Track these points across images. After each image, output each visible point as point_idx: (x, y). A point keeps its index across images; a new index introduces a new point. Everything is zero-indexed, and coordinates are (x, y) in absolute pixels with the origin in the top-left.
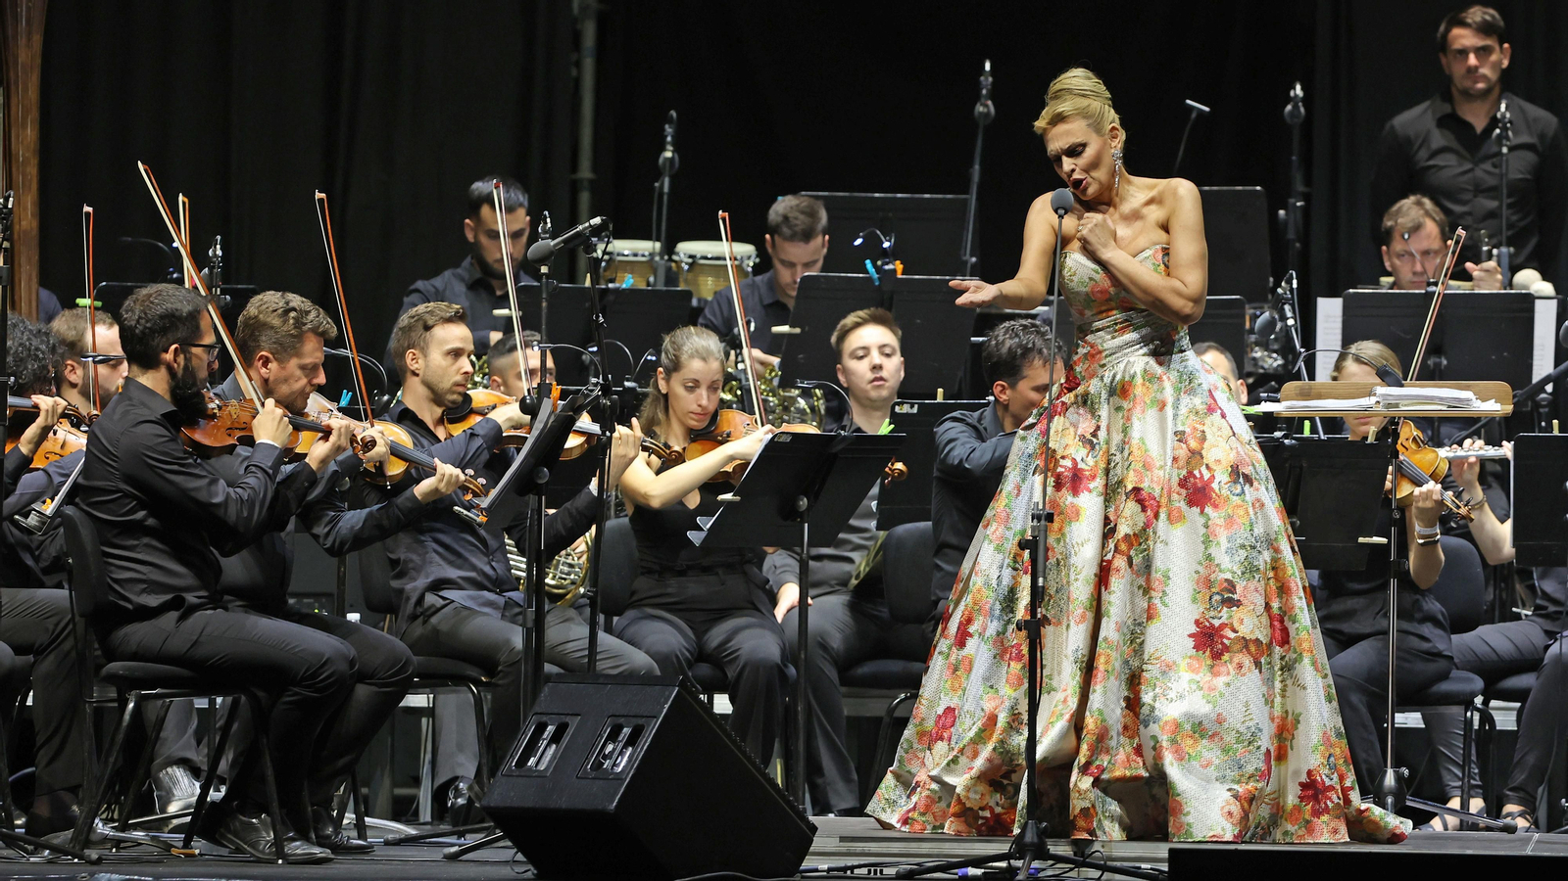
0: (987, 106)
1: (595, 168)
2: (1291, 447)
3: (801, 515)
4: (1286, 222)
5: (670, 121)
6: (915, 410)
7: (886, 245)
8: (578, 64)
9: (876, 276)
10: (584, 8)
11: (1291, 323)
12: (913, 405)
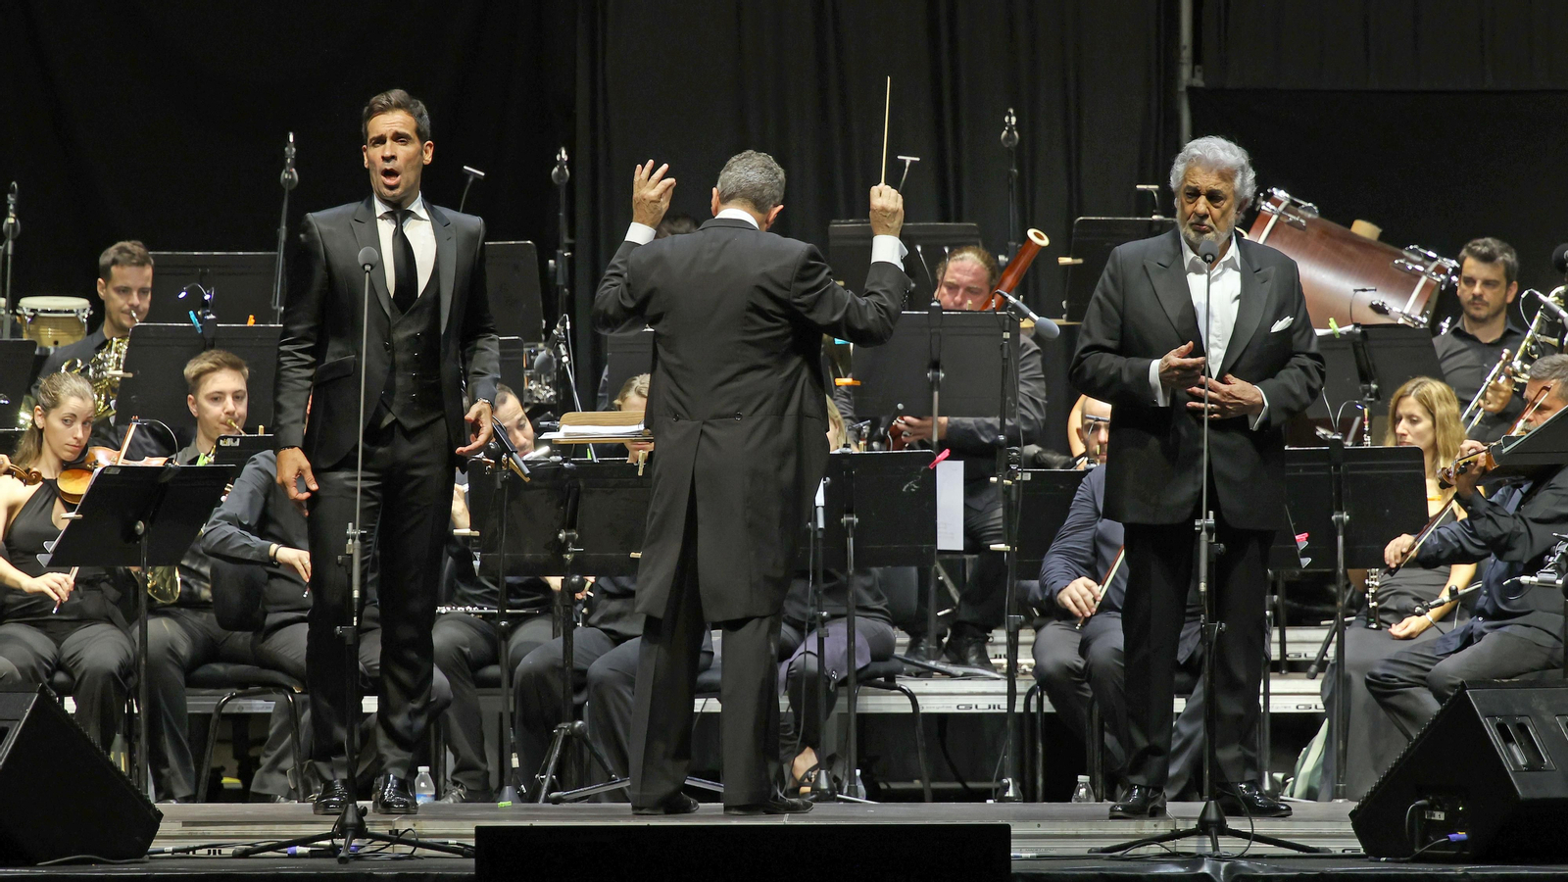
0: (291, 173)
2: (569, 470)
3: (139, 538)
4: (555, 271)
5: (12, 191)
7: (207, 297)
9: (199, 325)
11: (565, 359)
12: (235, 439)
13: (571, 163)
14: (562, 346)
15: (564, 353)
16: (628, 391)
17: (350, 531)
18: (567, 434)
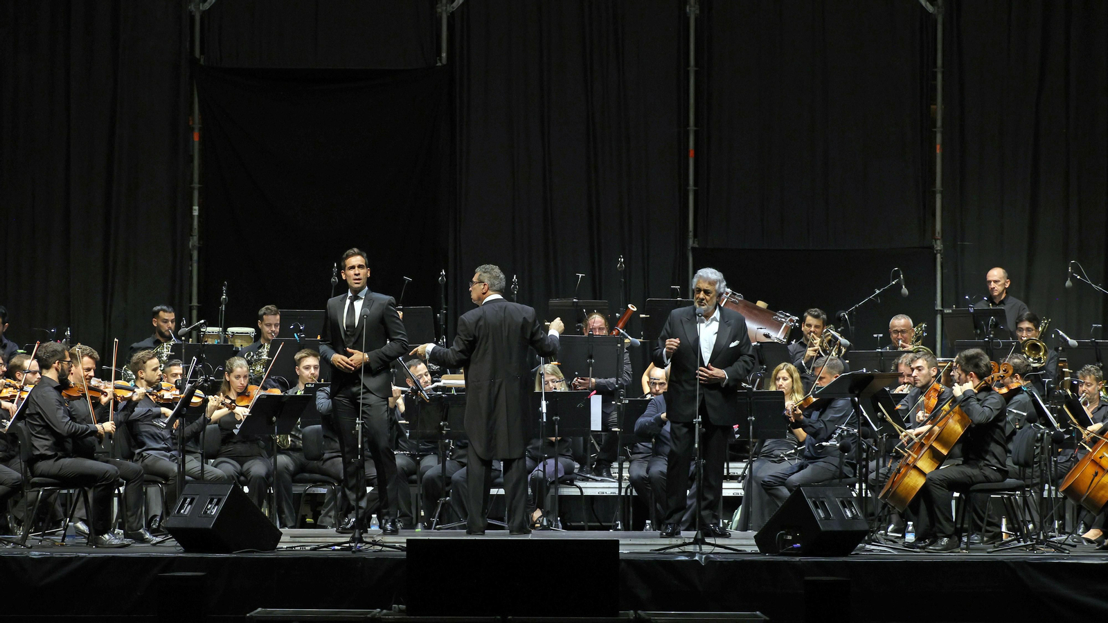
0: (335, 279)
1: (198, 302)
2: (445, 397)
3: (274, 423)
4: (440, 318)
5: (225, 285)
6: (313, 386)
7: (301, 328)
8: (191, 266)
9: (298, 339)
10: (193, 246)
12: (312, 384)
17: (357, 421)
18: (444, 383)
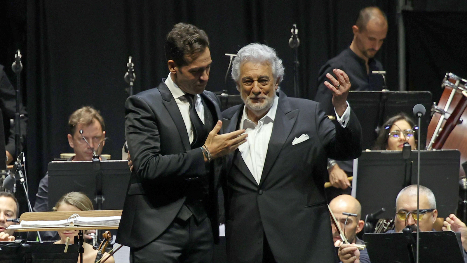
2: (26, 248)
11: (22, 180)
13: (23, 59)
14: (20, 172)
15: (21, 176)
16: (61, 201)
18: (23, 225)
